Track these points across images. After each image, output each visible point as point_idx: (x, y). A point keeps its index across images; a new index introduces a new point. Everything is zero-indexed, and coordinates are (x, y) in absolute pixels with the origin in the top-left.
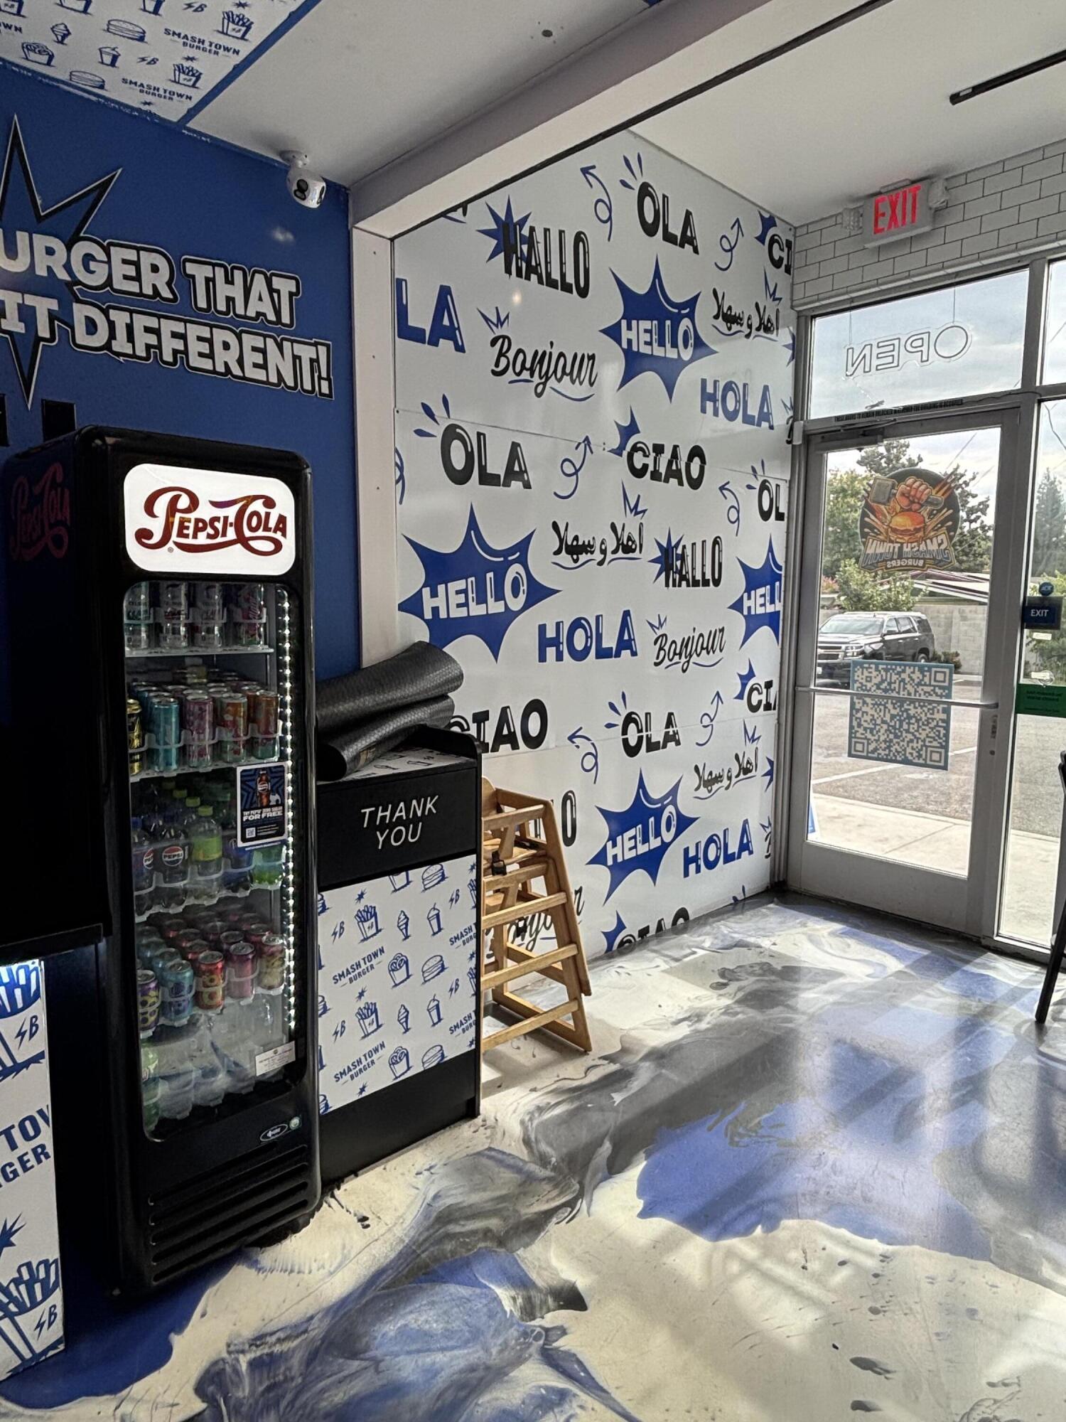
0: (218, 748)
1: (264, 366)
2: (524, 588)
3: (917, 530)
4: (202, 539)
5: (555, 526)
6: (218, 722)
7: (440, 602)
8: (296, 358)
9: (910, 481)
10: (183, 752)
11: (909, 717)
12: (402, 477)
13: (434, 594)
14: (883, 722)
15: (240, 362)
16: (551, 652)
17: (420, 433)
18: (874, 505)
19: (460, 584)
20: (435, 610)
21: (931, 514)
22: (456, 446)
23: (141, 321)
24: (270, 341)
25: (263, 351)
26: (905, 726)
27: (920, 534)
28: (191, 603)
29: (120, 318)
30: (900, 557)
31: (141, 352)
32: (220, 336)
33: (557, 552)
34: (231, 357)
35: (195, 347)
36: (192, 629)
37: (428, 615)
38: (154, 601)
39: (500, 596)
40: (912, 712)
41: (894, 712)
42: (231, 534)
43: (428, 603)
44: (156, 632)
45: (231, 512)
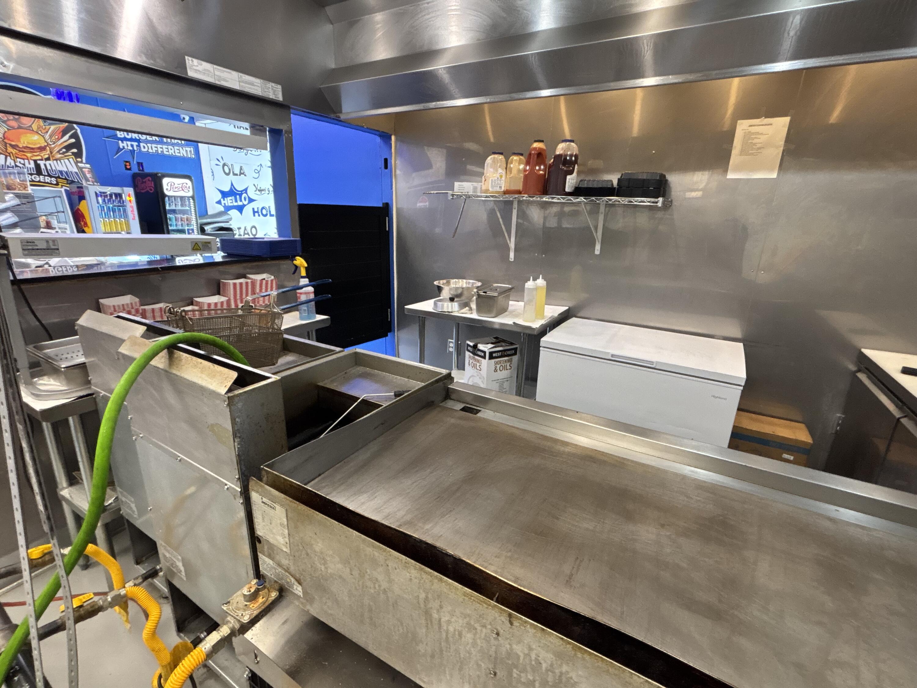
0: (182, 225)
1: (180, 153)
2: (247, 199)
4: (176, 190)
5: (254, 185)
6: (182, 220)
7: (226, 202)
8: (186, 151)
10: (176, 225)
12: (213, 175)
13: (224, 200)
15: (174, 152)
16: (256, 214)
17: (217, 165)
19: (230, 198)
20: (225, 204)
22: (226, 168)
23: (154, 146)
24: (180, 148)
25: (179, 150)
28: (175, 200)
29: (149, 145)
31: (154, 152)
32: (170, 147)
33: (256, 191)
34: (173, 151)
35: (165, 150)
36: (175, 204)
37: (223, 205)
38: (169, 200)
39: (241, 201)
42: (181, 189)
43: (223, 202)
44: (170, 204)
45: (181, 186)
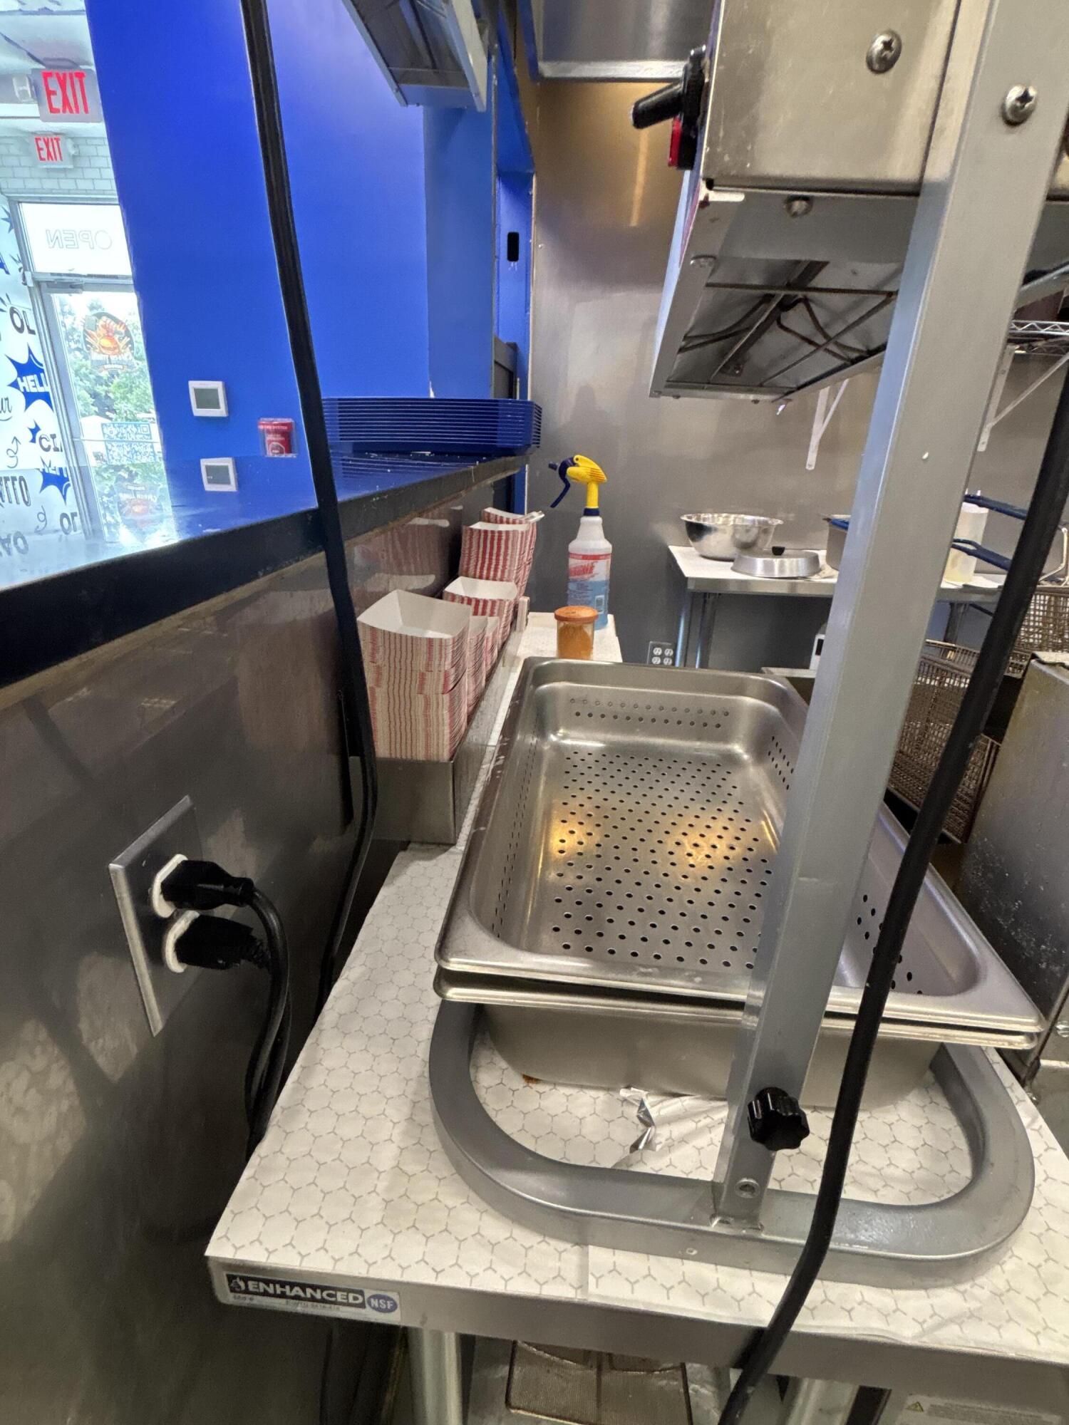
3: (115, 348)
9: (104, 318)
11: (136, 452)
14: (124, 455)
18: (89, 331)
21: (119, 339)
26: (135, 457)
27: (117, 351)
30: (110, 363)
40: (137, 449)
41: (129, 449)
